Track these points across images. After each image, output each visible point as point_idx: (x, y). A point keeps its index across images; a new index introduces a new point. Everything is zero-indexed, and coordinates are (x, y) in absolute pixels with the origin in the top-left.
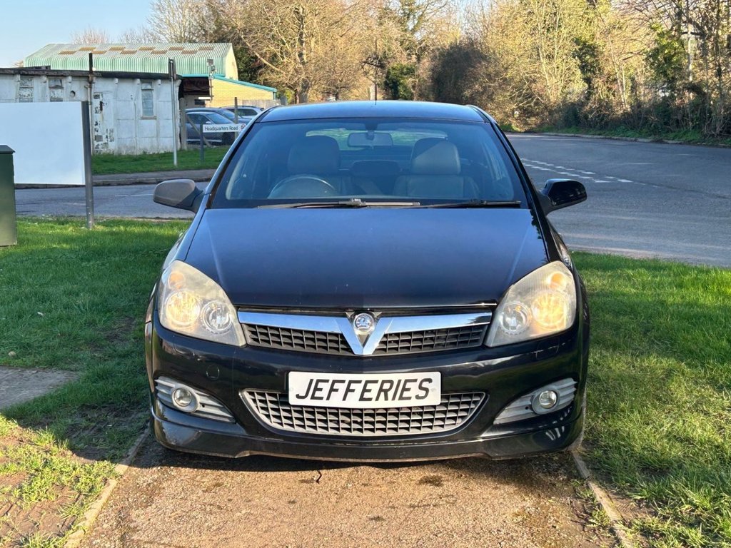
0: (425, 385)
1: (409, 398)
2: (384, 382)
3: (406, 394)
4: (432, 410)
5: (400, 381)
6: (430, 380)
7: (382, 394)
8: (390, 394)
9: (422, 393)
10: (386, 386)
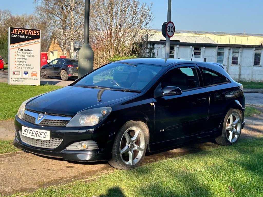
0: (46, 134)
1: (41, 137)
2: (36, 132)
3: (41, 136)
4: (47, 141)
5: (40, 132)
6: (47, 133)
7: (36, 135)
8: (38, 135)
9: (45, 136)
10: (37, 133)
